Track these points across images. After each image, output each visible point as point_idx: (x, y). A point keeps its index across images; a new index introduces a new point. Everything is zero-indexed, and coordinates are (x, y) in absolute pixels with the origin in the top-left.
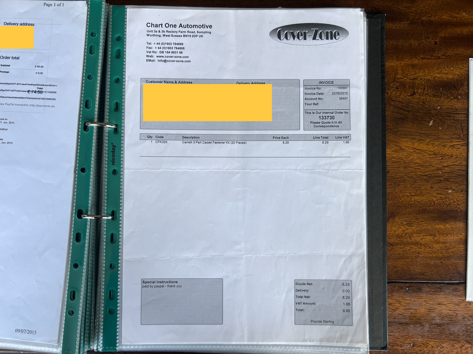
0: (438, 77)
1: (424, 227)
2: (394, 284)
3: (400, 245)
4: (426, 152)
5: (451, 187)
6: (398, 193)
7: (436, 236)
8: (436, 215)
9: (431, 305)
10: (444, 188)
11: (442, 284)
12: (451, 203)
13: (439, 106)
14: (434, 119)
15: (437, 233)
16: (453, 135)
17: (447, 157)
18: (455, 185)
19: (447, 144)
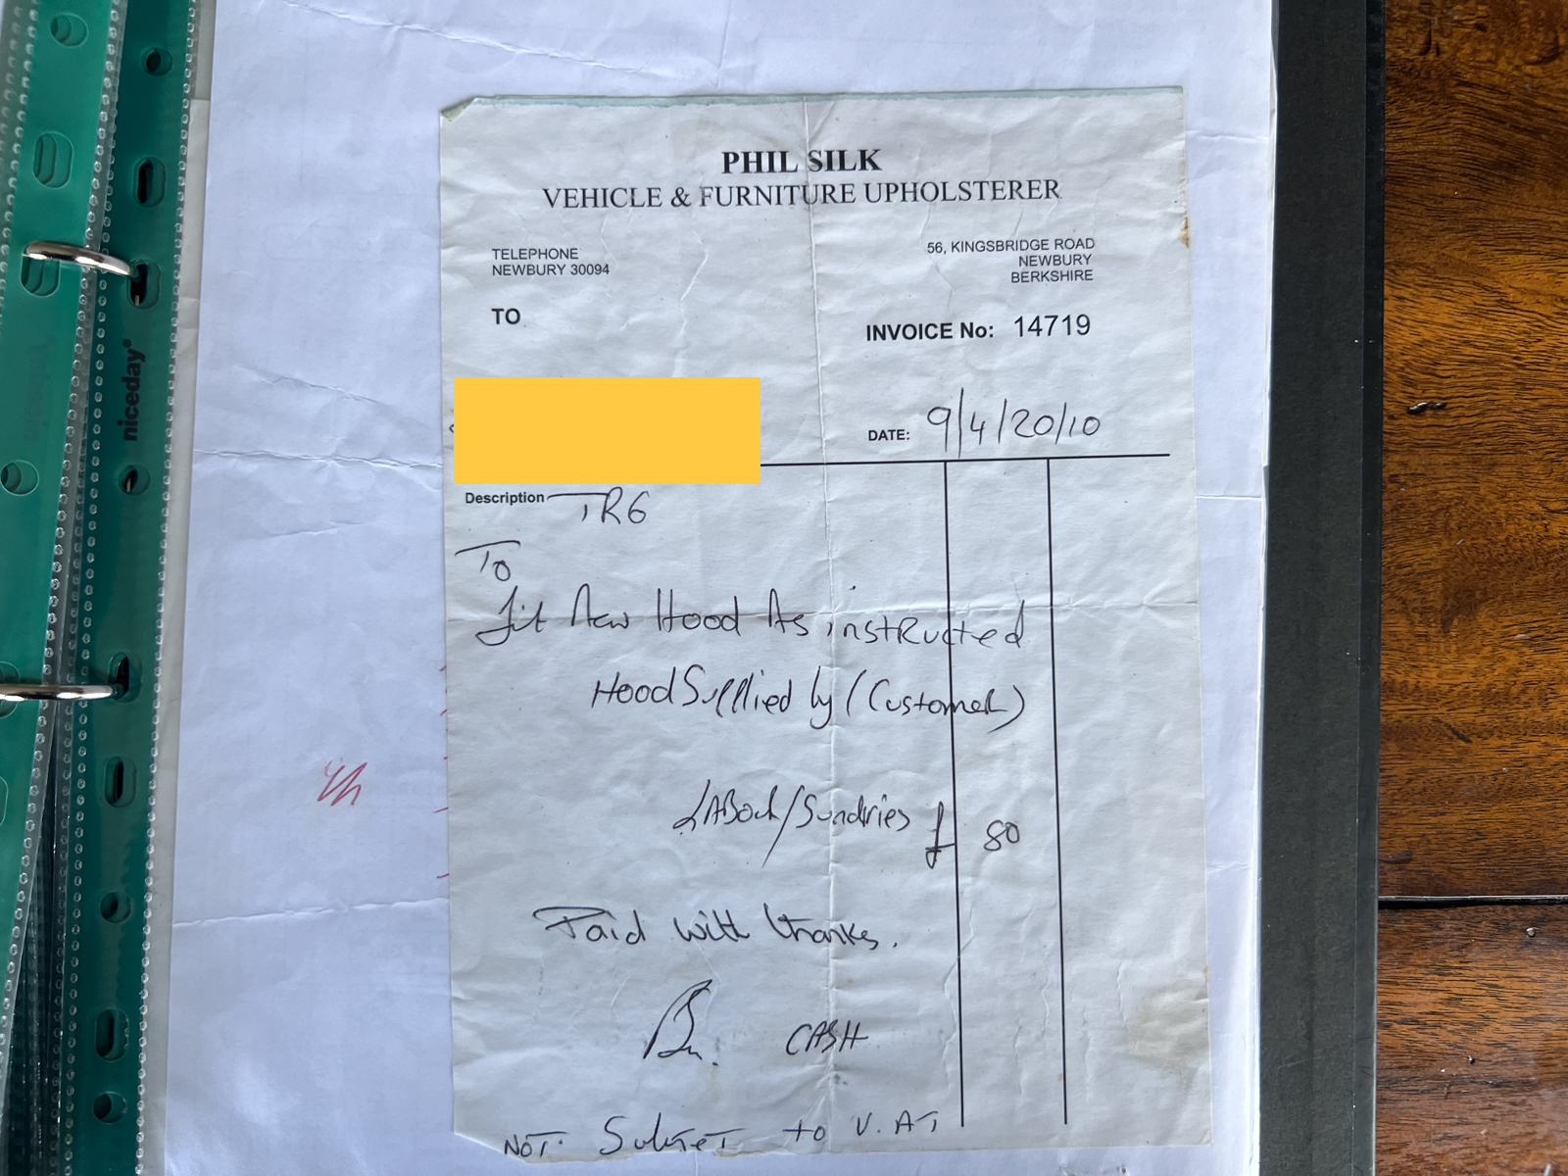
3: (1500, 737)
6: (1491, 504)
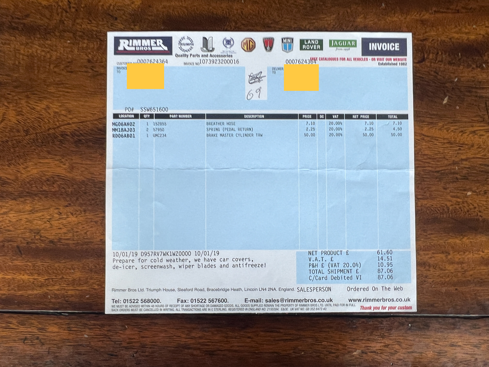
0: (456, 37)
1: (434, 242)
2: (392, 318)
4: (438, 140)
5: (470, 188)
7: (449, 254)
8: (450, 225)
9: (441, 347)
10: (461, 188)
11: (456, 319)
12: (471, 209)
13: (456, 77)
14: (450, 95)
15: (450, 249)
16: (475, 117)
17: (467, 147)
18: (476, 184)
19: (466, 129)
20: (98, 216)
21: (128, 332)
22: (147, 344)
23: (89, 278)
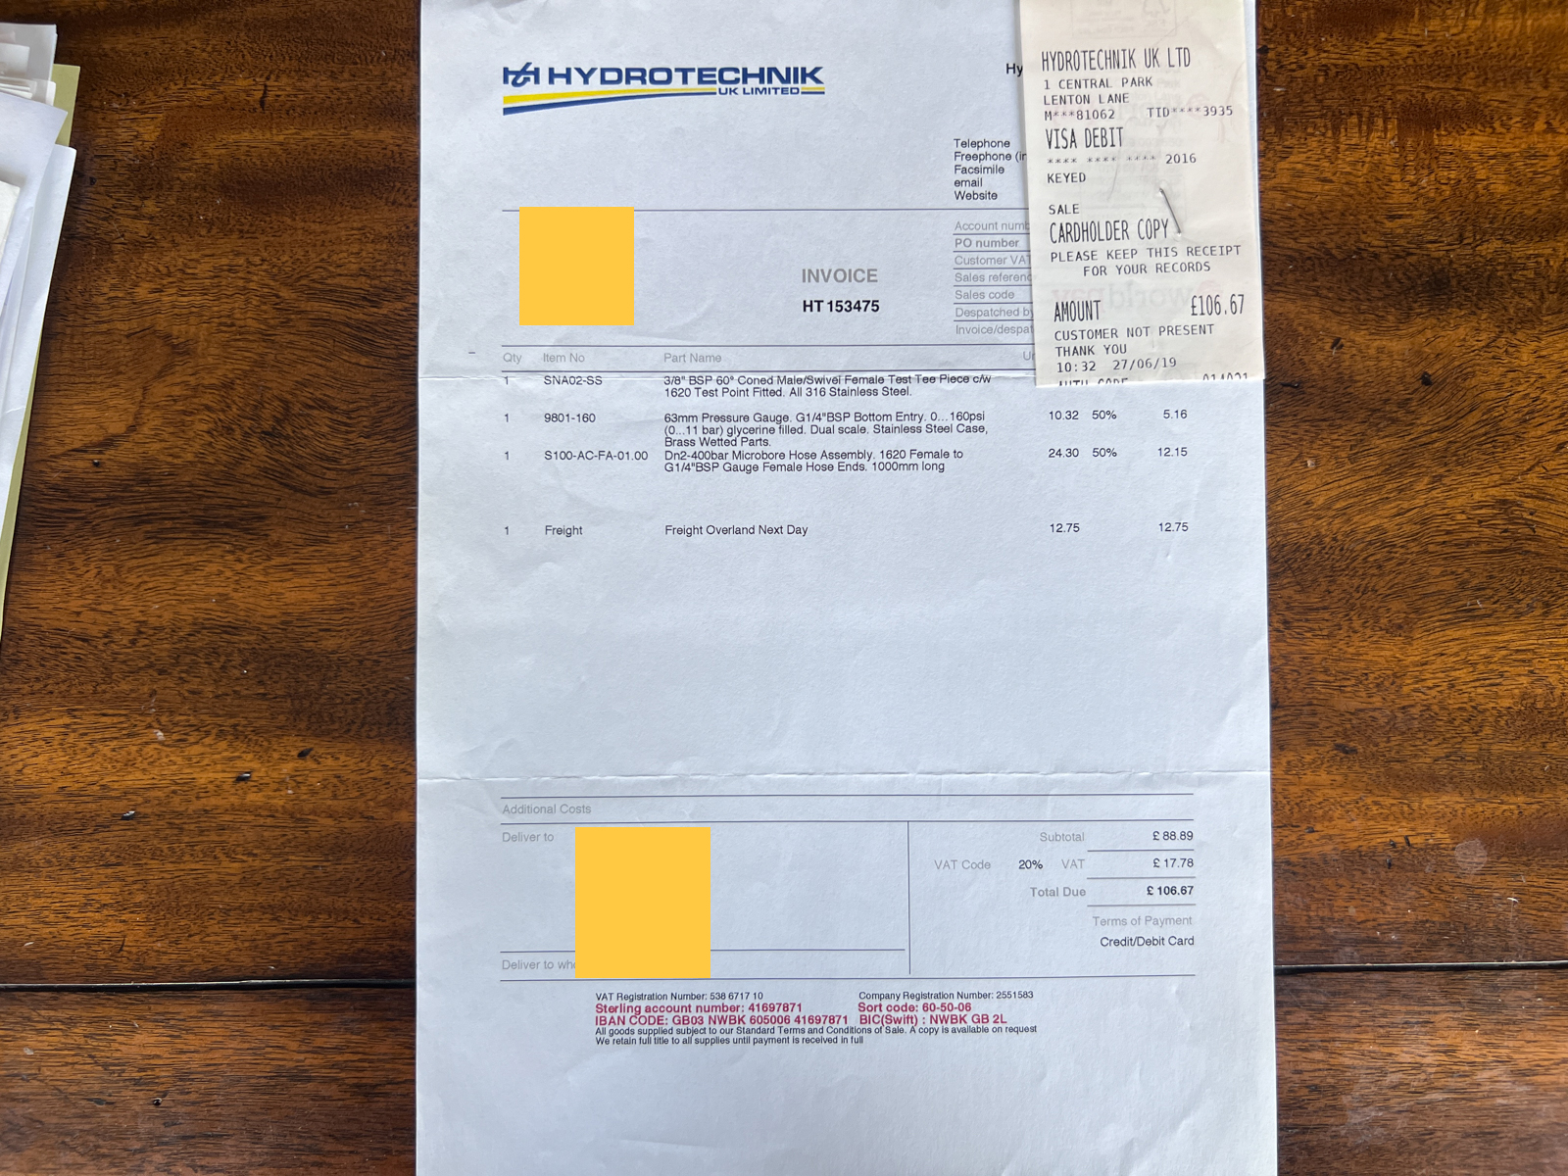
20: (51, 723)
21: (139, 1038)
22: (192, 1070)
23: (31, 893)
